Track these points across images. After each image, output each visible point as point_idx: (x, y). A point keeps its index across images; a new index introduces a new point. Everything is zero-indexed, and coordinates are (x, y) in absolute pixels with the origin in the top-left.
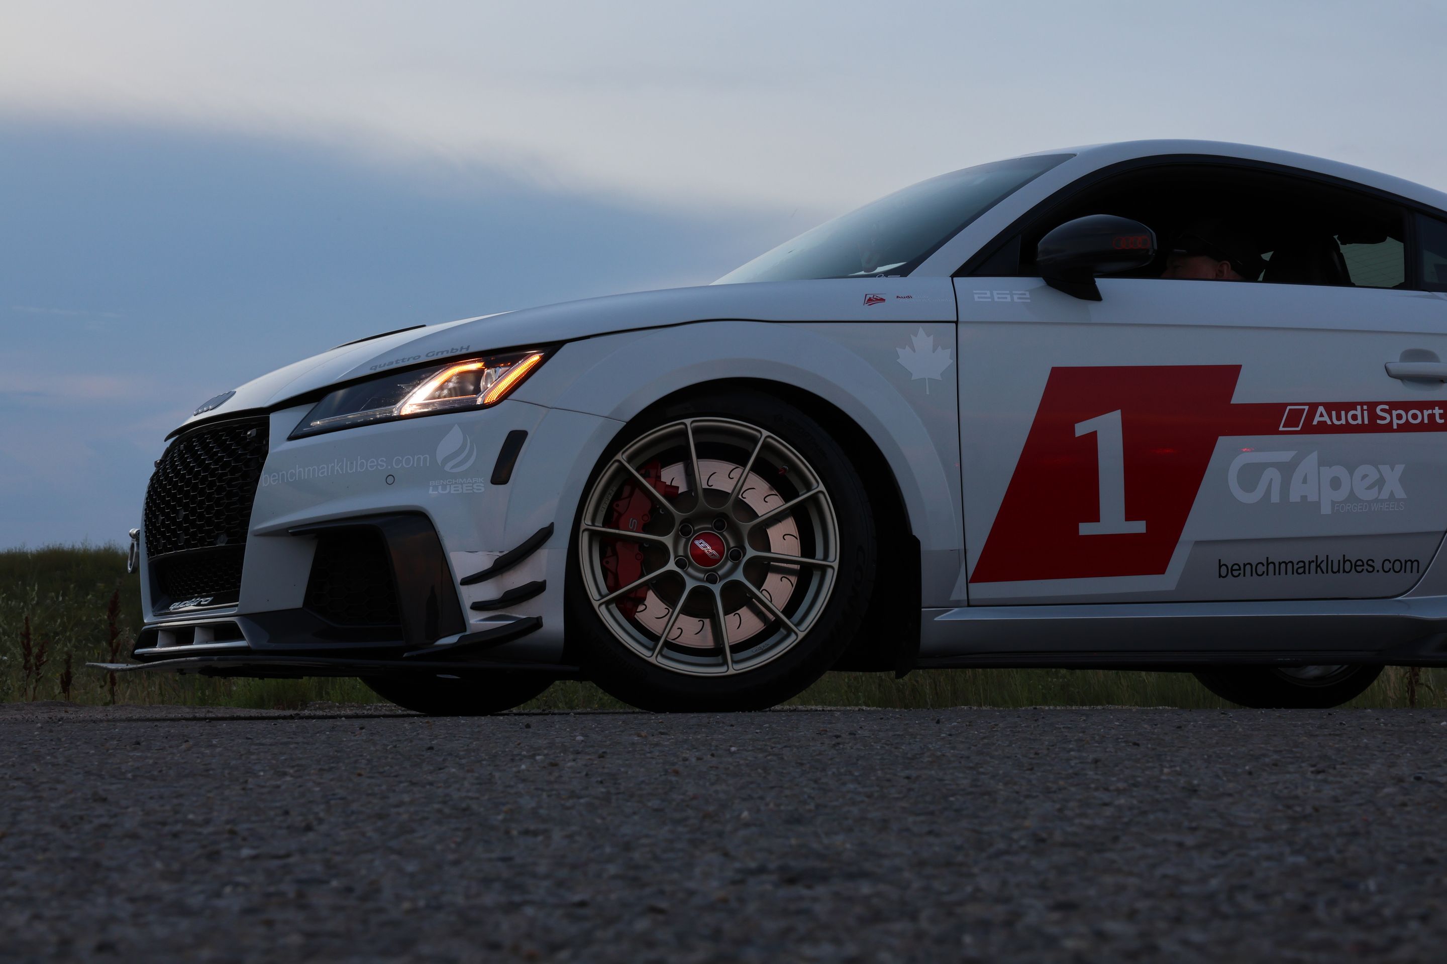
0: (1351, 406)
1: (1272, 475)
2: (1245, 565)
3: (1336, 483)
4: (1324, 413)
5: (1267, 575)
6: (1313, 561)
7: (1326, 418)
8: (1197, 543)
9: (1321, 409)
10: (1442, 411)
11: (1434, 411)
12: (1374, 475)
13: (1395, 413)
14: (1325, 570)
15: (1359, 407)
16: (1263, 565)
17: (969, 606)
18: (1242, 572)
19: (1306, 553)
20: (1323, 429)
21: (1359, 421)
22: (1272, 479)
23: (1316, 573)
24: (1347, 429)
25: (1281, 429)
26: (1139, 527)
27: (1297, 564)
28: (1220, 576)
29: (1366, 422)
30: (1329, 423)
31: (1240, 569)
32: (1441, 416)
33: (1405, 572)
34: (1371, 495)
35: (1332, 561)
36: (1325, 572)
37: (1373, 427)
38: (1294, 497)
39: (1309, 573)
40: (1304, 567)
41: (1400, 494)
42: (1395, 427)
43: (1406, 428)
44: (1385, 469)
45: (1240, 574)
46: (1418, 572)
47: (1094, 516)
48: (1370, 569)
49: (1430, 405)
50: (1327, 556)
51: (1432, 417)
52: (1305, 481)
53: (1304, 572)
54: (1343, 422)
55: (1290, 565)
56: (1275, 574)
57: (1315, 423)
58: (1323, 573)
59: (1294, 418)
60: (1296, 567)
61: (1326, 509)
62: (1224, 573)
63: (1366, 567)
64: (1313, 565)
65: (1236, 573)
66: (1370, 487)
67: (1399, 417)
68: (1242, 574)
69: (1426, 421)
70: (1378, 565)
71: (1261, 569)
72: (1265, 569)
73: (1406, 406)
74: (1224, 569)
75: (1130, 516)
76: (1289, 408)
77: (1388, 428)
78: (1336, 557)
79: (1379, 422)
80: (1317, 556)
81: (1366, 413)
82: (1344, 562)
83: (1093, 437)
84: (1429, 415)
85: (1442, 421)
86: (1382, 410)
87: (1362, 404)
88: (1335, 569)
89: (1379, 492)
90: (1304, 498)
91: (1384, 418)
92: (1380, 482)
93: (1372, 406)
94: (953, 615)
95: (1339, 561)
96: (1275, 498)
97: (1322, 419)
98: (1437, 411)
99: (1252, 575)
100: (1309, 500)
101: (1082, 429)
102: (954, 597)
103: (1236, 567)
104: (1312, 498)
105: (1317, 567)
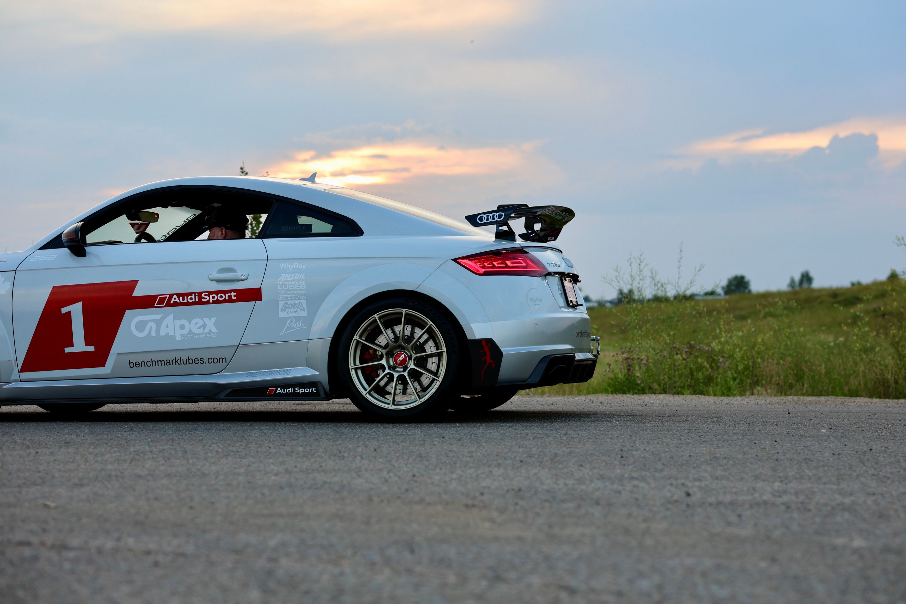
0: (191, 294)
1: (152, 325)
2: (141, 362)
3: (182, 327)
4: (177, 298)
5: (152, 366)
6: (174, 360)
7: (177, 300)
8: (118, 354)
9: (175, 296)
10: (235, 294)
11: (231, 294)
12: (201, 322)
13: (211, 296)
15: (193, 295)
16: (150, 362)
17: (21, 381)
18: (140, 365)
19: (171, 357)
20: (176, 304)
21: (193, 300)
22: (151, 327)
23: (176, 364)
24: (188, 304)
25: (155, 305)
26: (92, 348)
27: (166, 361)
28: (130, 367)
29: (197, 300)
30: (179, 302)
32: (234, 296)
33: (220, 363)
34: (201, 330)
35: (183, 359)
36: (180, 364)
37: (200, 302)
38: (163, 333)
39: (172, 364)
40: (170, 362)
41: (214, 330)
42: (211, 302)
43: (217, 302)
44: (206, 320)
45: (139, 366)
46: (226, 363)
47: (72, 345)
48: (202, 362)
49: (230, 291)
50: (180, 358)
51: (230, 297)
52: (167, 327)
53: (170, 364)
54: (186, 301)
55: (163, 362)
56: (156, 365)
57: (172, 302)
58: (179, 364)
59: (162, 300)
61: (178, 338)
62: (132, 366)
63: (200, 361)
64: (174, 362)
65: (137, 366)
66: (200, 328)
67: (213, 297)
68: (140, 366)
69: (227, 298)
70: (206, 360)
71: (149, 364)
72: (151, 363)
73: (217, 293)
74: (131, 364)
75: (87, 344)
76: (159, 296)
77: (208, 302)
78: (185, 357)
79: (203, 300)
80: (175, 358)
81: (197, 297)
82: (189, 360)
83: (69, 313)
84: (228, 296)
85: (235, 298)
86: (205, 295)
87: (195, 293)
88: (185, 362)
89: (204, 330)
90: (167, 334)
91: (206, 298)
92: (204, 326)
93: (200, 294)
94: (13, 385)
95: (186, 359)
96: (153, 334)
97: (175, 300)
98: (233, 294)
99: (145, 366)
100: (170, 334)
101: (64, 310)
102: (13, 378)
103: (138, 363)
104: (171, 333)
105: (176, 362)
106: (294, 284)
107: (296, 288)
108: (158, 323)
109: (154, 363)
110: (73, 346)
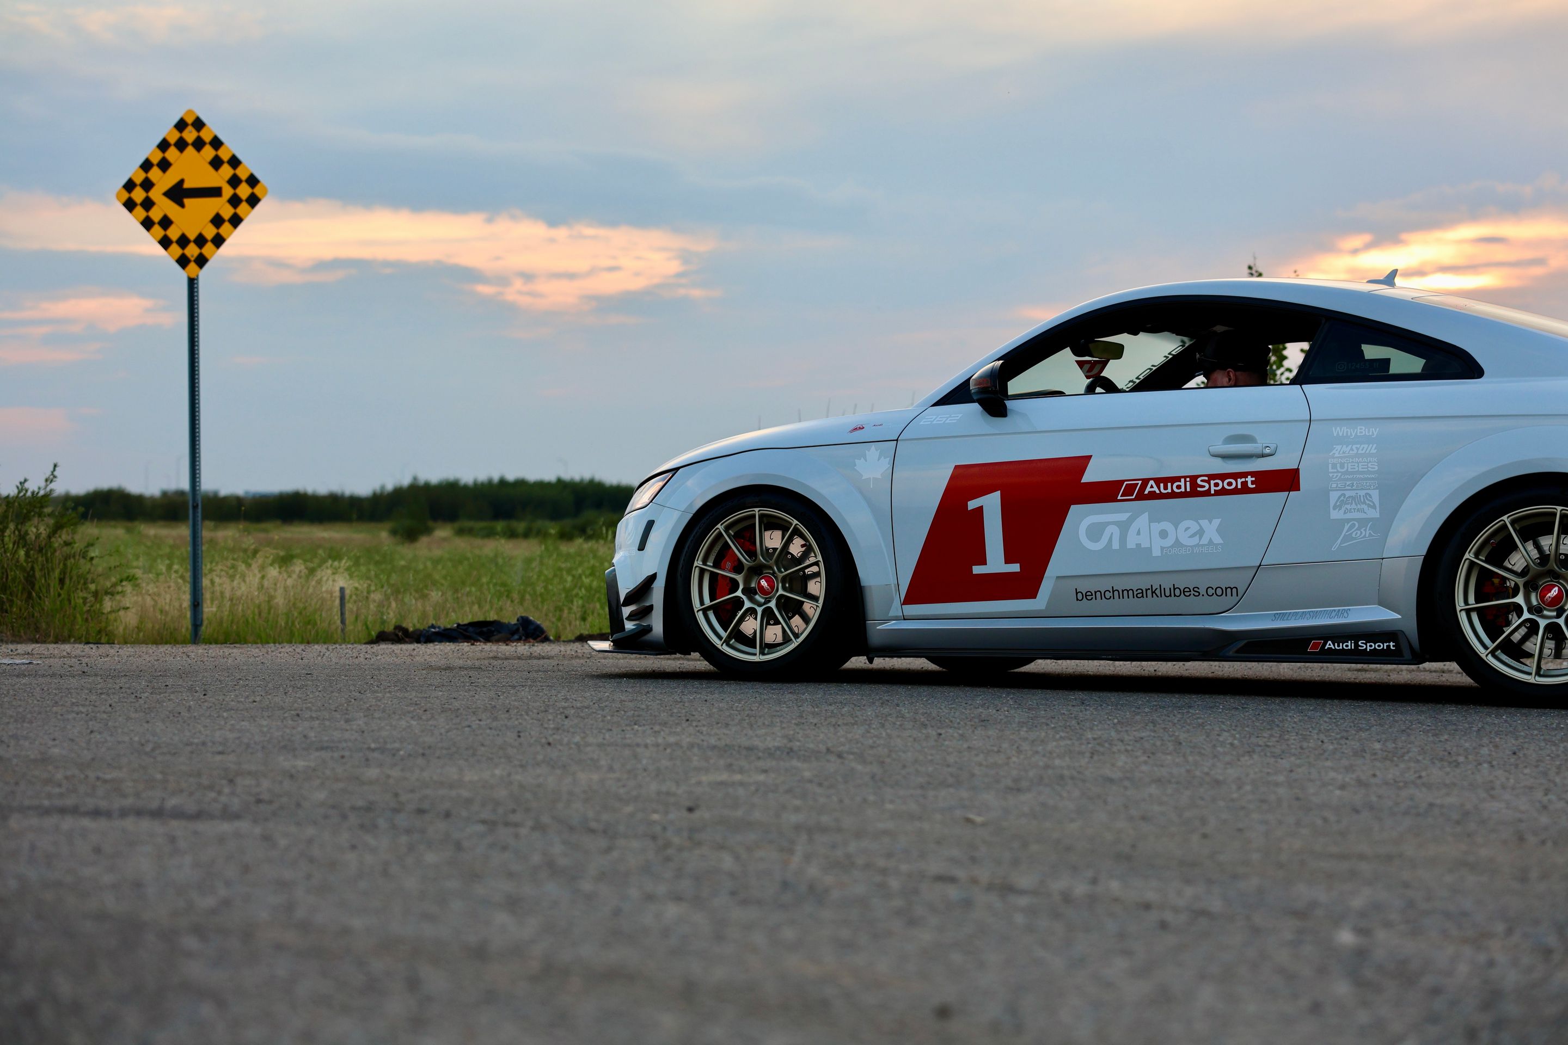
0: (1178, 479)
1: (1114, 530)
2: (1095, 592)
3: (1164, 535)
4: (1154, 485)
5: (1114, 598)
6: (1149, 589)
7: (1155, 489)
8: (1058, 577)
9: (1152, 482)
10: (1254, 479)
11: (1247, 479)
12: (1194, 527)
13: (1212, 482)
14: (1159, 595)
15: (1183, 480)
16: (1110, 592)
17: (904, 619)
18: (1094, 596)
19: (1144, 583)
20: (1153, 496)
21: (1183, 490)
22: (1112, 533)
23: (1153, 596)
24: (1173, 495)
25: (1119, 498)
26: (1015, 568)
27: (1137, 591)
28: (1077, 600)
29: (1188, 489)
30: (1158, 492)
31: (1092, 595)
32: (1253, 483)
33: (1226, 595)
34: (1195, 540)
35: (1164, 589)
36: (1159, 596)
37: (1194, 492)
38: (1131, 544)
39: (1147, 597)
40: (1142, 593)
41: (1218, 540)
42: (1213, 492)
43: (1223, 492)
44: (1204, 523)
45: (1092, 598)
46: (1237, 596)
47: (983, 562)
48: (1197, 594)
49: (1244, 475)
50: (1160, 585)
51: (1245, 484)
52: (1139, 533)
53: (1143, 596)
54: (1169, 490)
55: (1131, 592)
56: (1119, 598)
57: (1146, 492)
58: (1158, 597)
59: (1130, 489)
60: (1135, 593)
61: (1156, 552)
62: (1080, 597)
63: (1192, 592)
64: (1149, 592)
65: (1089, 598)
66: (1191, 536)
67: (1216, 485)
68: (1094, 598)
69: (1239, 486)
70: (1203, 591)
71: (1108, 595)
72: (1111, 594)
73: (1223, 477)
74: (1080, 595)
75: (1008, 561)
76: (1126, 483)
77: (1207, 493)
78: (1167, 585)
79: (1199, 489)
80: (1152, 586)
81: (1188, 484)
82: (1174, 589)
83: (980, 509)
84: (1242, 483)
85: (1254, 486)
86: (1202, 481)
87: (1185, 477)
88: (1168, 594)
89: (1200, 539)
90: (1138, 545)
91: (1204, 487)
92: (1201, 532)
93: (1193, 479)
94: (892, 625)
95: (1170, 588)
96: (1116, 545)
97: (1152, 490)
98: (1249, 479)
99: (1102, 599)
100: (1142, 546)
101: (972, 505)
102: (892, 613)
103: (1090, 594)
104: (1145, 544)
105: (1152, 593)
106: (1358, 463)
107: (1360, 470)
108: (1124, 527)
109: (1116, 593)
110: (985, 563)
